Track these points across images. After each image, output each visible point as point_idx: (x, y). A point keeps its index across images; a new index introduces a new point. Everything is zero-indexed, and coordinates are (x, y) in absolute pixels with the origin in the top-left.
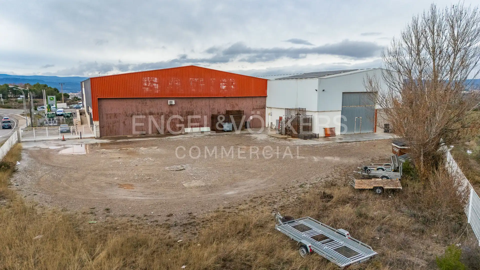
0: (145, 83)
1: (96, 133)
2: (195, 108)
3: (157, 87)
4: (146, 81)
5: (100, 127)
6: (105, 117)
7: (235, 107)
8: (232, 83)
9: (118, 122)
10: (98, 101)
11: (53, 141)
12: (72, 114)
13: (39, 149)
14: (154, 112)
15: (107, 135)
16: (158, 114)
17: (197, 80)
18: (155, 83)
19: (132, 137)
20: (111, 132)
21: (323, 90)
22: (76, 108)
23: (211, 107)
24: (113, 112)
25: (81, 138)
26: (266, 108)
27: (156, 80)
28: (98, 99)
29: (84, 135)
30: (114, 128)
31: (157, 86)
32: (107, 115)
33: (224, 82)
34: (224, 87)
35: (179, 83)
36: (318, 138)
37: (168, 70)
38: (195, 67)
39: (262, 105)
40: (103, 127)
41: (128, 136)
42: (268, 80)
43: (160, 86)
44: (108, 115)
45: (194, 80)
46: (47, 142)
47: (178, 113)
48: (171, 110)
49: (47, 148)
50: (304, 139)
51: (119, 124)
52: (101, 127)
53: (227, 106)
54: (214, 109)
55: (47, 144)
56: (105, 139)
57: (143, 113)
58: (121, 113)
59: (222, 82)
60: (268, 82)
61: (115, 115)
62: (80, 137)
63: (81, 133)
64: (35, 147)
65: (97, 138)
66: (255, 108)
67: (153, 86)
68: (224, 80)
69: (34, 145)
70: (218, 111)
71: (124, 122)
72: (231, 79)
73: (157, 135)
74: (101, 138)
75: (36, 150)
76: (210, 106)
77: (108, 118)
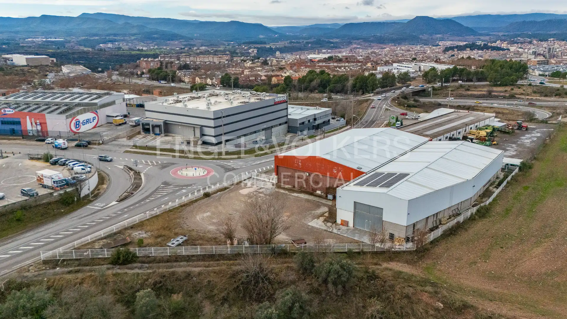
1: (275, 181)
17: (320, 165)
18: (300, 162)
21: (340, 197)
33: (335, 169)
34: (335, 172)
35: (311, 165)
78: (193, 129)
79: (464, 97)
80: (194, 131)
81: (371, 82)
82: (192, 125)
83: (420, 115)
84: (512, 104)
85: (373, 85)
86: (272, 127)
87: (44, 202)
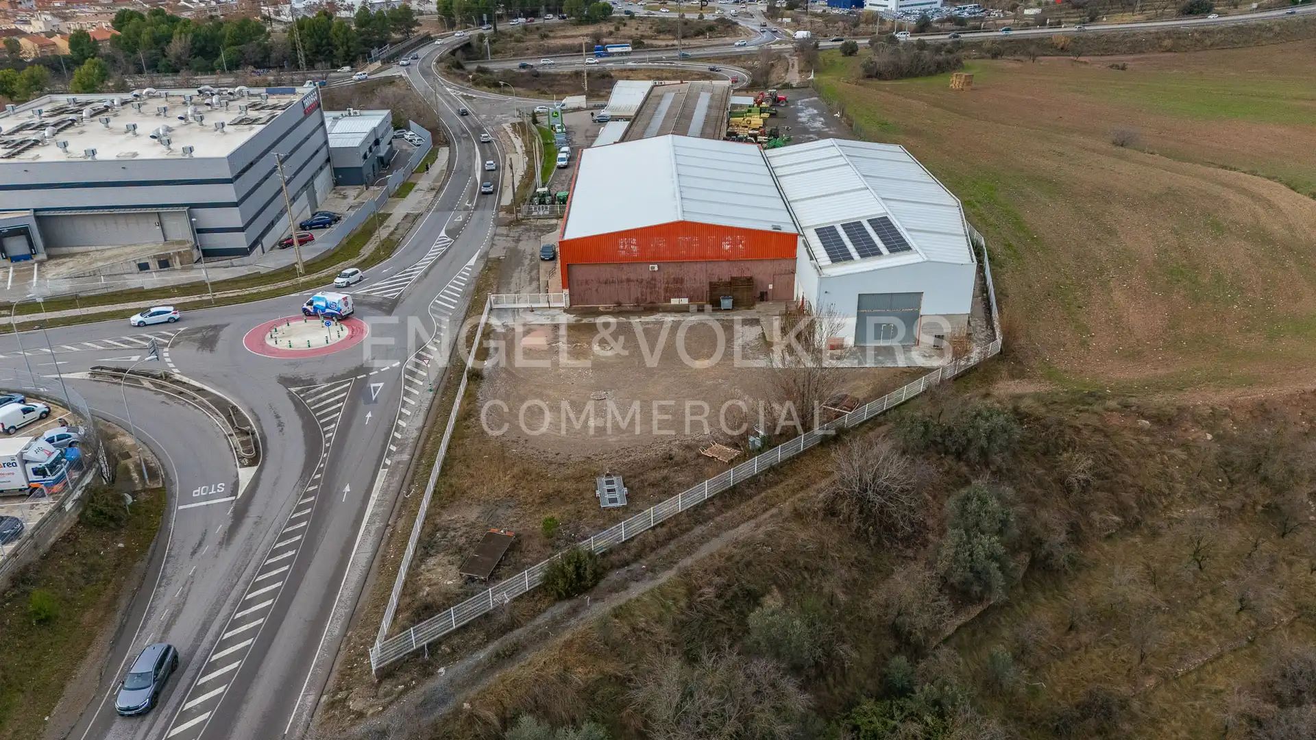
0: (621, 245)
1: (565, 302)
2: (686, 274)
3: (636, 250)
5: (570, 296)
6: (575, 283)
7: (744, 273)
8: (741, 240)
9: (590, 289)
11: (522, 310)
14: (632, 278)
15: (578, 304)
16: (637, 281)
17: (689, 240)
18: (633, 245)
19: (604, 309)
20: (582, 300)
21: (826, 292)
23: (708, 273)
24: (584, 279)
26: (796, 275)
27: (635, 241)
28: (568, 265)
29: (553, 303)
30: (585, 296)
32: (578, 281)
33: (728, 240)
34: (728, 247)
35: (665, 244)
39: (789, 270)
40: (573, 295)
41: (600, 308)
42: (797, 235)
43: (639, 249)
45: (684, 240)
46: (516, 312)
47: (663, 279)
48: (654, 276)
51: (591, 292)
53: (732, 271)
54: (713, 275)
55: (515, 318)
57: (618, 279)
58: (593, 279)
59: (725, 240)
61: (587, 281)
62: (549, 306)
63: (550, 302)
65: (566, 309)
66: (777, 273)
67: (631, 249)
68: (727, 237)
69: (504, 318)
70: (718, 277)
71: (597, 290)
72: (738, 237)
73: (633, 309)
74: (570, 307)
77: (579, 285)
78: (157, 220)
79: (555, 52)
80: (161, 224)
81: (341, 34)
82: (149, 210)
83: (563, 102)
84: (660, 60)
85: (348, 40)
86: (313, 178)
87: (52, 540)
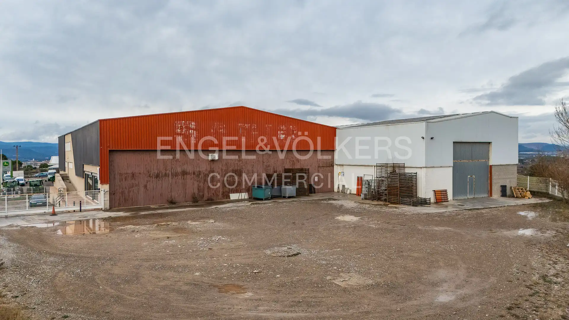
0: (178, 128)
1: (104, 202)
2: (244, 166)
3: (195, 136)
4: (179, 126)
5: (110, 194)
6: (117, 177)
7: (296, 164)
8: (293, 131)
9: (136, 185)
10: (109, 154)
11: (36, 216)
12: (42, 182)
13: (19, 228)
14: (188, 171)
15: (119, 205)
16: (194, 173)
17: (248, 127)
18: (192, 129)
19: (158, 207)
20: (125, 200)
21: (432, 138)
22: (38, 177)
23: (265, 164)
24: (130, 171)
25: (81, 211)
26: (335, 166)
27: (193, 125)
28: (110, 151)
29: (85, 205)
30: (130, 194)
31: (195, 134)
32: (121, 174)
33: (282, 130)
34: (283, 136)
35: (225, 130)
36: (429, 204)
37: (210, 112)
38: (246, 109)
39: (329, 163)
40: (114, 194)
41: (152, 206)
42: (337, 128)
43: (198, 134)
44: (123, 175)
45: (244, 127)
46: (27, 218)
47: (222, 171)
48: (212, 167)
49: (33, 227)
50: (413, 206)
51: (138, 189)
52: (112, 193)
53: (285, 162)
54: (269, 166)
55: (28, 221)
56: (119, 211)
57: (172, 171)
58: (142, 172)
59: (281, 130)
60: (337, 131)
61: (133, 175)
62: (79, 209)
63: (81, 203)
64: (10, 226)
65: (106, 210)
66: (321, 165)
67: (189, 133)
68: (282, 126)
69: (8, 222)
70: (274, 168)
71: (145, 186)
72: (291, 127)
73: (193, 204)
74: (110, 209)
75: (16, 231)
76: (263, 162)
77: (122, 180)
